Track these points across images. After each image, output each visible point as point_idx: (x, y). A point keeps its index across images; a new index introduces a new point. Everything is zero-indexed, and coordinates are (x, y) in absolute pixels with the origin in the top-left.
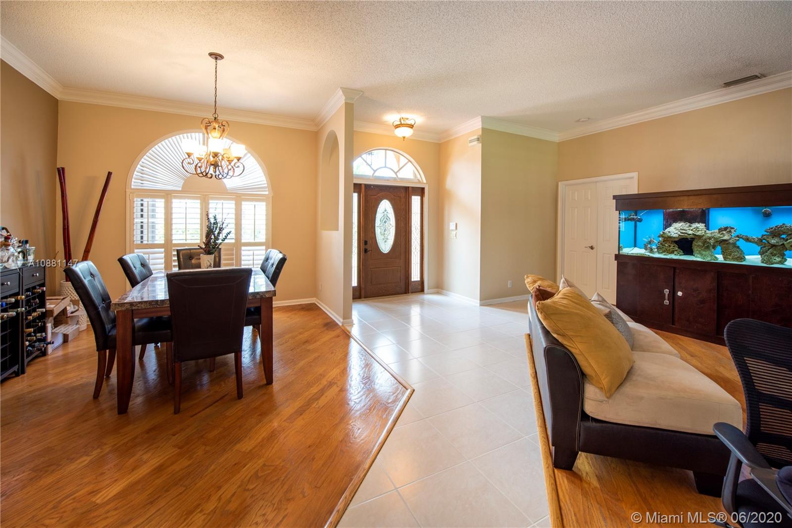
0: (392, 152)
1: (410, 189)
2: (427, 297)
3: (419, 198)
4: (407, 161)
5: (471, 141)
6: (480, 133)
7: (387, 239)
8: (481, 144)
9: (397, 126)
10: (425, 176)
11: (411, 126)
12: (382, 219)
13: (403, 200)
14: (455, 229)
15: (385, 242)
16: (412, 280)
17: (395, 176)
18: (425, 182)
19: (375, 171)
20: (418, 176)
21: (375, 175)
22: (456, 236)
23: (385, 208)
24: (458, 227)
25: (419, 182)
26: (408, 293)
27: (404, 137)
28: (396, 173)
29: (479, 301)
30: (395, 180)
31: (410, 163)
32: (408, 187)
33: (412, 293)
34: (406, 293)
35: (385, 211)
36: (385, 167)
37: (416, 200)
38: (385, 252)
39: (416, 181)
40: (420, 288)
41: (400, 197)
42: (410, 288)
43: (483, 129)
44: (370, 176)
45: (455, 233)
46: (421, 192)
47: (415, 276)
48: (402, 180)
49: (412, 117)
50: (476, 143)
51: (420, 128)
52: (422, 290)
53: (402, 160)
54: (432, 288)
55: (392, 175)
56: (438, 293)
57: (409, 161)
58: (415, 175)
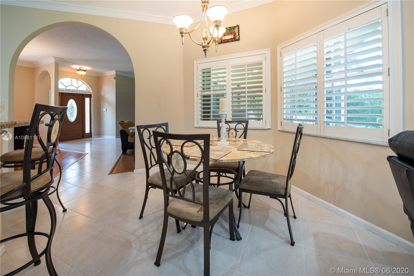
0: (75, 79)
1: (84, 95)
2: (94, 139)
3: (89, 98)
4: (83, 83)
6: (115, 76)
7: (73, 116)
8: (115, 80)
9: (78, 70)
10: (92, 90)
11: (85, 71)
12: (70, 107)
13: (81, 100)
14: (105, 111)
15: (72, 117)
16: (86, 133)
17: (77, 89)
18: (92, 92)
20: (89, 90)
21: (66, 88)
22: (106, 114)
24: (107, 110)
25: (89, 92)
26: (84, 138)
27: (82, 75)
28: (77, 88)
29: (115, 137)
30: (76, 91)
31: (84, 84)
32: (84, 94)
33: (86, 138)
34: (83, 138)
35: (72, 104)
36: (72, 85)
37: (87, 100)
38: (72, 121)
39: (88, 92)
40: (90, 135)
41: (79, 98)
42: (85, 136)
43: (116, 75)
44: (64, 89)
45: (105, 112)
46: (90, 96)
47: (87, 131)
48: (80, 91)
49: (85, 68)
50: (113, 79)
51: (89, 71)
52: (91, 136)
53: (80, 83)
54: (96, 135)
55: (75, 89)
56: (99, 137)
57: (84, 83)
58: (87, 89)
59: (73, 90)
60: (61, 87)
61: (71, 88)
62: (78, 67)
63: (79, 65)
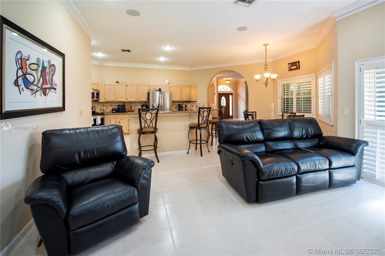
0: (225, 85)
1: (229, 94)
5: (243, 83)
9: (226, 81)
10: (233, 90)
12: (223, 101)
13: (228, 96)
14: (240, 103)
16: (230, 116)
18: (233, 92)
19: (221, 90)
23: (223, 98)
27: (228, 83)
30: (225, 91)
34: (229, 118)
36: (223, 89)
37: (231, 96)
39: (231, 92)
46: (232, 94)
47: (231, 114)
48: (227, 91)
49: (230, 79)
50: (244, 84)
51: (232, 80)
52: (233, 118)
53: (227, 87)
54: (235, 117)
55: (225, 90)
56: (237, 119)
57: (229, 87)
58: (230, 90)
59: (223, 91)
60: (219, 90)
61: (222, 90)
62: (226, 79)
63: (226, 78)
